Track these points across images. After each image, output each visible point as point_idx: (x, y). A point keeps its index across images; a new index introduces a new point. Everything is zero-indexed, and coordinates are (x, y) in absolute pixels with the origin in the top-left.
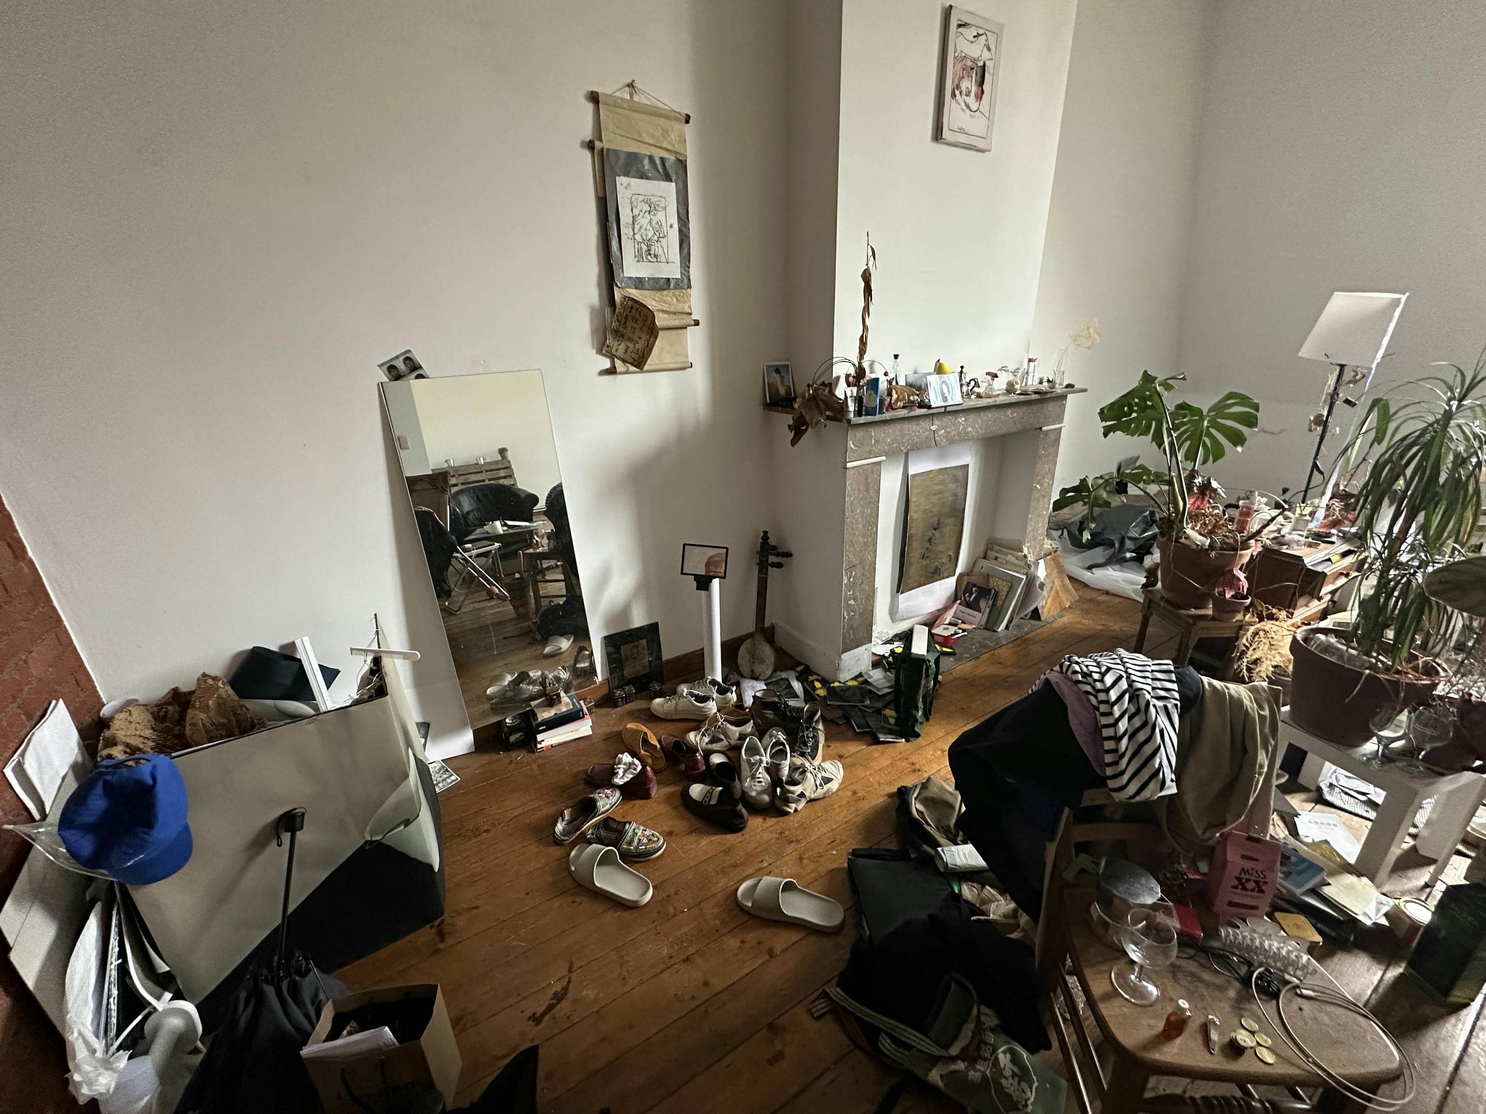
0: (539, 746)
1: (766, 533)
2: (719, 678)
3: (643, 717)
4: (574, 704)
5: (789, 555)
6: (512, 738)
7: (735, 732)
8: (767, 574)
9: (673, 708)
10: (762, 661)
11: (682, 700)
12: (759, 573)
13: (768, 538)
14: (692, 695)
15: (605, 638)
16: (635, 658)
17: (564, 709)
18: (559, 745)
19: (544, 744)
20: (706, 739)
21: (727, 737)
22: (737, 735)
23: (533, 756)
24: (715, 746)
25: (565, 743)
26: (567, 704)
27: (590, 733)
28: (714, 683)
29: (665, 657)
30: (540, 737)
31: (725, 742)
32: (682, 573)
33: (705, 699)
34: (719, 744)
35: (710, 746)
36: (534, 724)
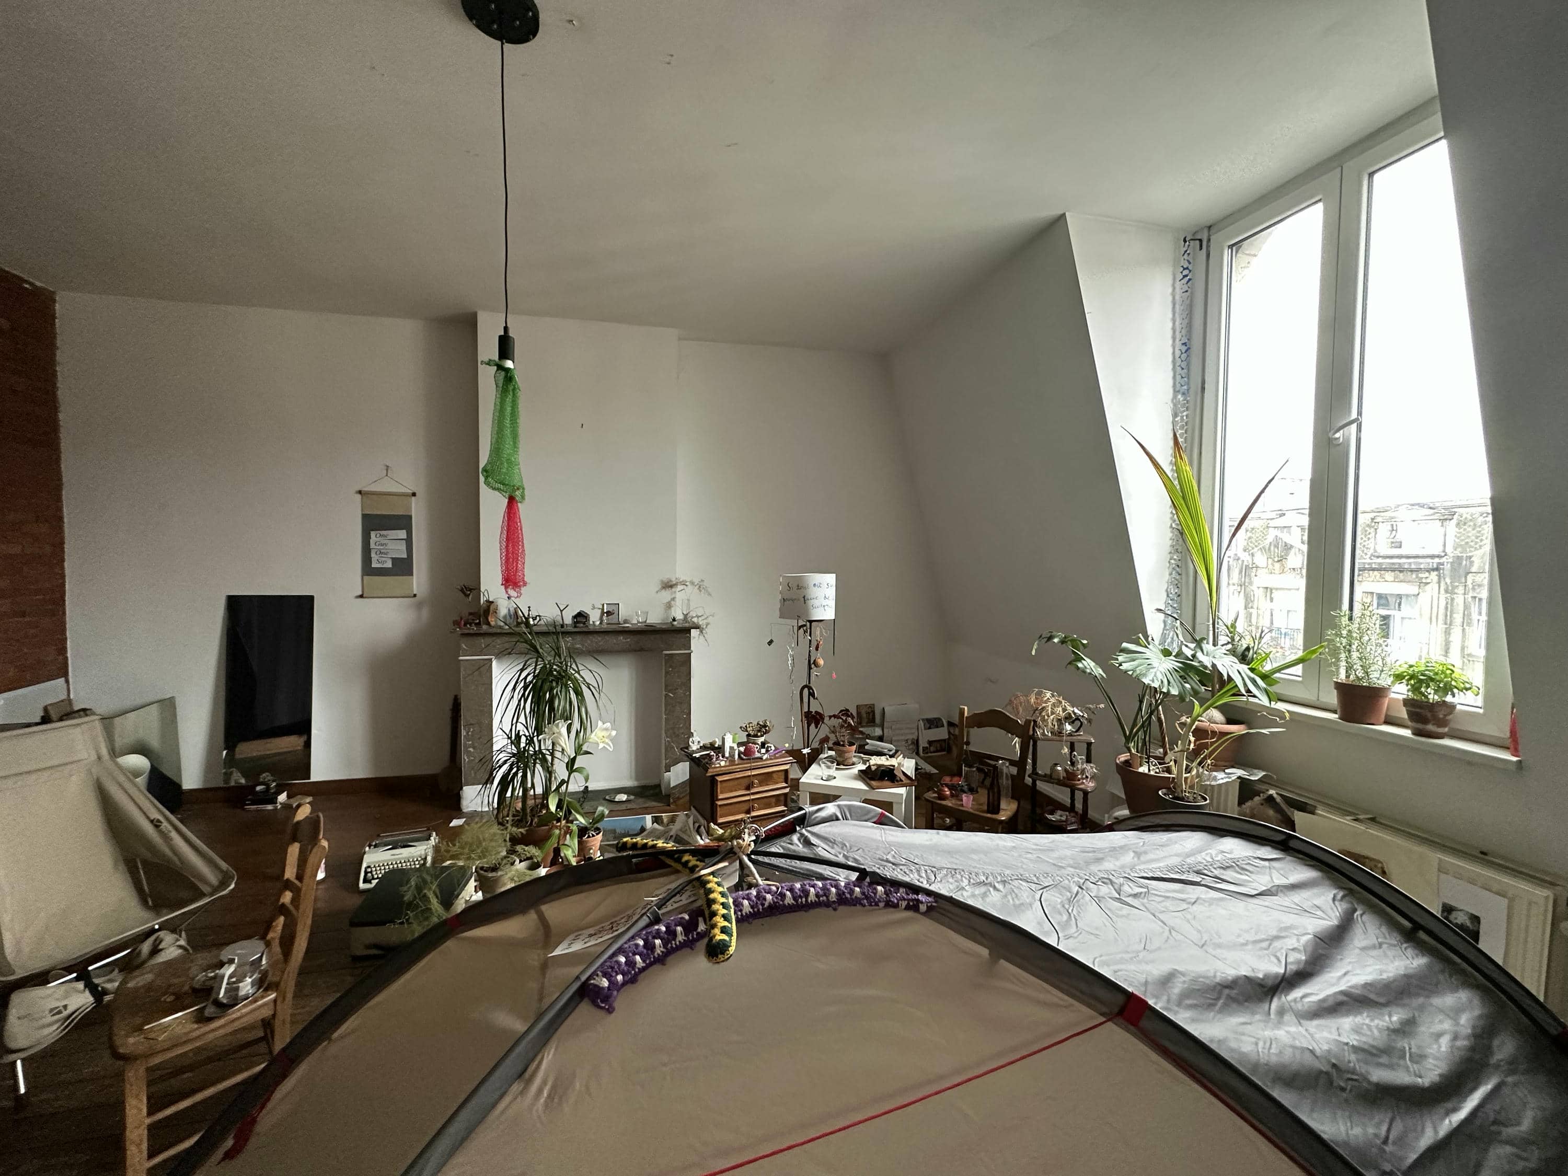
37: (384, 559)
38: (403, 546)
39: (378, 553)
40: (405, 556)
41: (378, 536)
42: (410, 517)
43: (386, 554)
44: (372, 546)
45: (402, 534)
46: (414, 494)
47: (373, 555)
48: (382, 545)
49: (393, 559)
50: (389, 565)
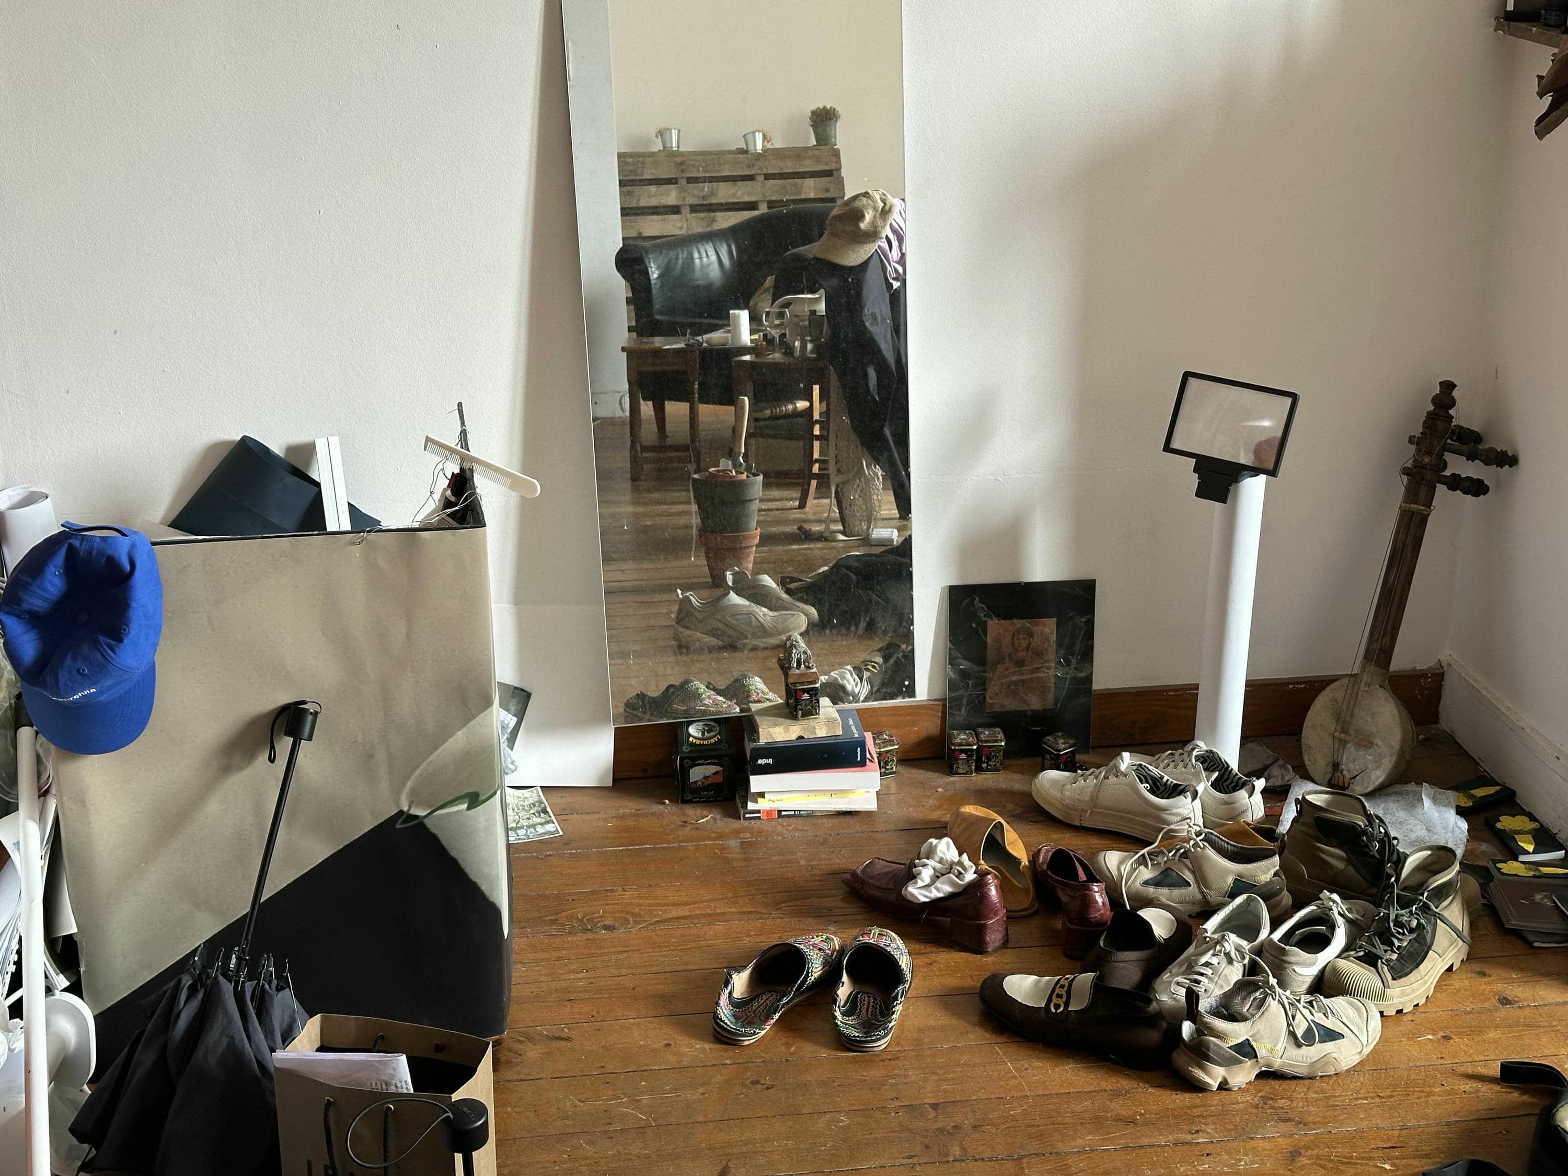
0: (751, 806)
1: (1448, 387)
2: (1230, 753)
3: (1010, 806)
4: (846, 727)
5: (1507, 460)
6: (697, 774)
7: (1227, 872)
8: (1429, 504)
9: (1086, 797)
10: (1366, 742)
11: (1112, 779)
12: (1405, 501)
13: (1453, 403)
14: (1144, 776)
15: (952, 588)
16: (1020, 663)
17: (822, 732)
18: (797, 815)
19: (762, 805)
20: (1147, 873)
21: (1201, 880)
22: (1230, 880)
23: (733, 824)
24: (1163, 893)
25: (810, 815)
26: (830, 722)
27: (873, 806)
28: (1211, 761)
29: (1099, 684)
30: (757, 783)
31: (1193, 891)
32: (1167, 448)
33: (1175, 791)
34: (1177, 892)
35: (1151, 890)
36: (749, 746)
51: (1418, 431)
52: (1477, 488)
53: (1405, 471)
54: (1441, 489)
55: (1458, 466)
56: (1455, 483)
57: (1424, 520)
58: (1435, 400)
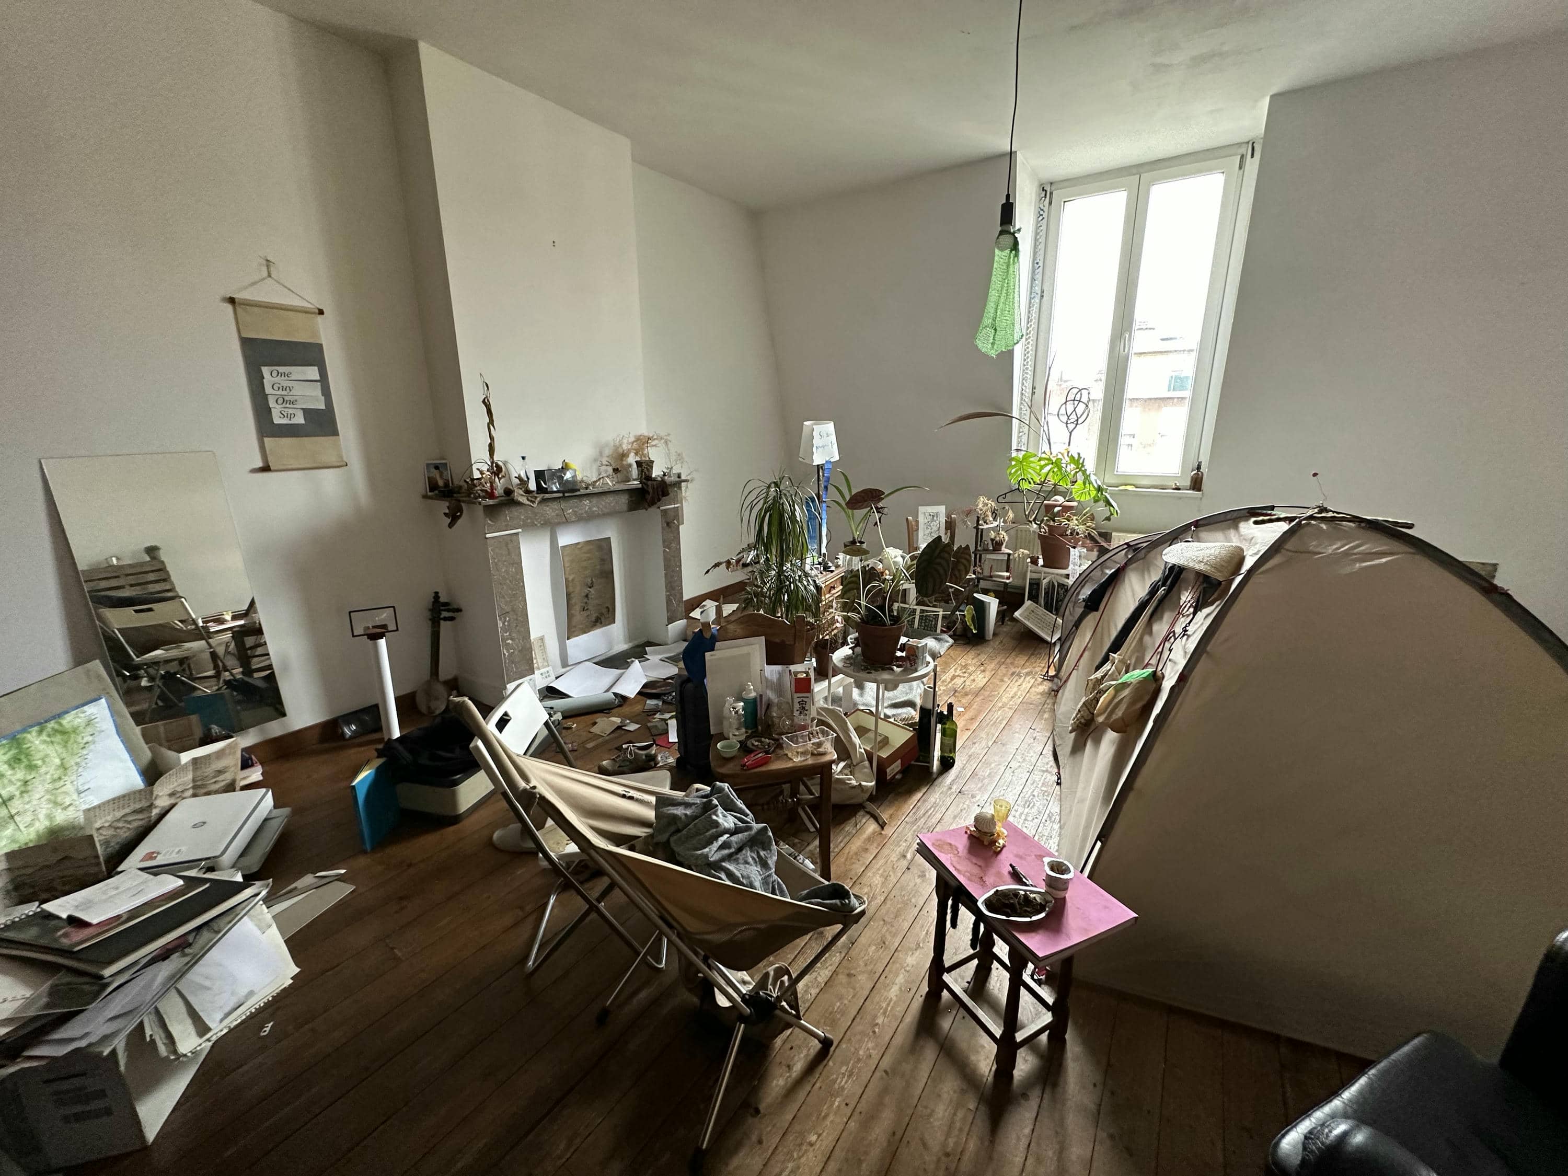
1: (436, 593)
5: (459, 610)
8: (439, 626)
12: (432, 627)
13: (439, 597)
37: (290, 411)
38: (316, 390)
39: (280, 401)
40: (323, 407)
41: (275, 374)
42: (320, 347)
43: (292, 403)
44: (268, 390)
45: (312, 373)
46: (321, 312)
47: (272, 404)
48: (285, 389)
49: (303, 409)
50: (300, 419)
51: (431, 607)
52: (452, 619)
53: (430, 619)
54: (442, 622)
55: (445, 614)
56: (446, 619)
57: (438, 633)
58: (434, 598)
